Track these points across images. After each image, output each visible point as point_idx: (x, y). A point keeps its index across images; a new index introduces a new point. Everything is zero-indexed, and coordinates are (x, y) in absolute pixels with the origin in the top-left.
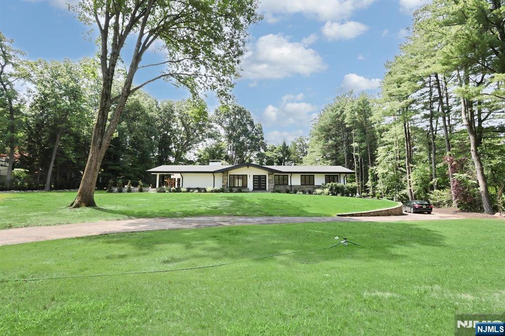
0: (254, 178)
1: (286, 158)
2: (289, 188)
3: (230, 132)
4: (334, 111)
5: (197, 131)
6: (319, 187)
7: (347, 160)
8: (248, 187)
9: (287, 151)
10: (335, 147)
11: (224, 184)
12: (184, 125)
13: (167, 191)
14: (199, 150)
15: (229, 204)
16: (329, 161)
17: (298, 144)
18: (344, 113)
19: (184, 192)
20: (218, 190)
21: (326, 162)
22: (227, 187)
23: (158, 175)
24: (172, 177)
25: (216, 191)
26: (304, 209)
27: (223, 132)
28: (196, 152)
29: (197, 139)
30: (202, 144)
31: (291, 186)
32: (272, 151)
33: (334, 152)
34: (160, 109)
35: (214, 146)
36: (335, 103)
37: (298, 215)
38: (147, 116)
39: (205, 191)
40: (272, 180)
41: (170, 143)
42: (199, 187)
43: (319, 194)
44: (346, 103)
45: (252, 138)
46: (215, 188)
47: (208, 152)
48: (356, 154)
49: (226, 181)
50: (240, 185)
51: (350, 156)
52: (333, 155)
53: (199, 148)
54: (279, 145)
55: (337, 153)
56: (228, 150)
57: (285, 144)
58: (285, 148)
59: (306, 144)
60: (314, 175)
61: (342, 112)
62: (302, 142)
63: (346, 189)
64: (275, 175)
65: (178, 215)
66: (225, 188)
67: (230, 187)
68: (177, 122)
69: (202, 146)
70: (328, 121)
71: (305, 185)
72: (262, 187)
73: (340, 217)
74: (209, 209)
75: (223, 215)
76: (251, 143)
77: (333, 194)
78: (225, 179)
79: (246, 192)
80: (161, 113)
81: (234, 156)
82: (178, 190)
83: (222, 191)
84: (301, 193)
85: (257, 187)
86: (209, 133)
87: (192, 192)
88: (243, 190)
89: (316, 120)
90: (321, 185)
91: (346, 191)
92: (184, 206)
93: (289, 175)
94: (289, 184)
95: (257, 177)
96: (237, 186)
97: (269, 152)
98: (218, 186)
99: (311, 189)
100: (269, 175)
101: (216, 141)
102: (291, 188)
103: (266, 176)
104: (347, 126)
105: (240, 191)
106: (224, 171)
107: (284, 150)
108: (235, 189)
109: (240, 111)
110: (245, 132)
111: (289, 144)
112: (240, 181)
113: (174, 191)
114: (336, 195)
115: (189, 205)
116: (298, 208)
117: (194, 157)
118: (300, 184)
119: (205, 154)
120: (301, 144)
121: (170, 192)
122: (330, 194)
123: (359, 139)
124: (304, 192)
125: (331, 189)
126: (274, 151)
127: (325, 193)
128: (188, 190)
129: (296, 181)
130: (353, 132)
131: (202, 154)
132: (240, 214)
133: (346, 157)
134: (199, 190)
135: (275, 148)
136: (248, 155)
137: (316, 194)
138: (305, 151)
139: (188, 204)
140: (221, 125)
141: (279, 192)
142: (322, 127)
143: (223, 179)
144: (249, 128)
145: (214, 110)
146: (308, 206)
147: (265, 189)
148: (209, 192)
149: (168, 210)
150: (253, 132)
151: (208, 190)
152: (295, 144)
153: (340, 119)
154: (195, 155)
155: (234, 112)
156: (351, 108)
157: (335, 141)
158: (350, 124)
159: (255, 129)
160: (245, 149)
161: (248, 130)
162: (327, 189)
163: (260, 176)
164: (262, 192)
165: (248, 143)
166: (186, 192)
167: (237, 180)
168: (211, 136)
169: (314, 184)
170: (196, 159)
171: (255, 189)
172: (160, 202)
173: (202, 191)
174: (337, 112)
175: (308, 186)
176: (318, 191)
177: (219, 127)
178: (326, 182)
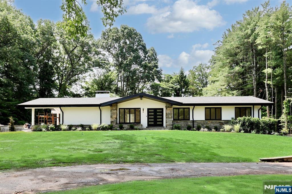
0: (148, 112)
1: (183, 90)
2: (190, 124)
3: (120, 59)
4: (243, 30)
5: (82, 59)
6: (227, 122)
7: (257, 91)
8: (142, 123)
9: (184, 81)
10: (242, 74)
11: (113, 120)
12: (67, 52)
13: (44, 130)
14: (86, 83)
15: (118, 145)
16: (235, 92)
17: (197, 73)
18: (256, 32)
19: (64, 130)
20: (106, 127)
21: (231, 92)
22: (117, 123)
23: (33, 109)
24: (53, 112)
25: (104, 129)
26: (215, 151)
27: (111, 60)
28: (84, 84)
29: (82, 68)
30: (90, 75)
31: (193, 121)
32: (168, 81)
33: (241, 81)
34: (36, 31)
35: (102, 77)
36: (245, 19)
37: (209, 160)
38: (20, 39)
39: (90, 129)
40: (171, 114)
41: (52, 74)
42: (83, 124)
43: (228, 131)
44: (259, 18)
45: (145, 67)
46: (102, 125)
47: (97, 84)
48: (269, 82)
49: (115, 116)
50: (132, 121)
51: (260, 85)
52: (239, 85)
53: (86, 80)
54: (176, 74)
55: (245, 83)
56: (118, 81)
57: (182, 73)
58: (182, 78)
59: (206, 73)
60: (221, 108)
61: (253, 31)
62: (201, 72)
63: (263, 125)
64: (174, 108)
65: (45, 164)
66: (114, 124)
67: (120, 123)
68: (58, 49)
69: (89, 77)
70: (235, 43)
71: (210, 119)
72: (158, 123)
73: (266, 163)
74: (91, 153)
75: (109, 162)
76: (145, 72)
77: (246, 131)
78: (114, 113)
79: (139, 129)
80: (37, 36)
81: (125, 88)
82: (57, 128)
83: (110, 128)
84: (206, 129)
85: (153, 123)
86: (96, 62)
87: (74, 130)
88: (135, 127)
89: (220, 43)
90: (230, 119)
91: (262, 127)
92: (59, 149)
93: (191, 108)
94: (191, 119)
95: (153, 111)
96: (128, 122)
97: (164, 83)
98: (106, 122)
99: (218, 125)
100: (167, 107)
101: (104, 70)
102: (193, 124)
103: (162, 109)
104: (260, 47)
105: (132, 128)
106: (112, 104)
107: (181, 80)
108: (125, 126)
109: (131, 34)
110: (137, 59)
111: (186, 73)
112: (132, 116)
113: (52, 129)
114: (250, 132)
115: (66, 148)
116: (207, 150)
117: (81, 90)
118: (204, 119)
119: (93, 86)
120: (200, 73)
121: (48, 130)
122: (243, 131)
123: (273, 63)
124: (210, 129)
125: (243, 125)
126: (170, 82)
127: (236, 129)
128: (70, 127)
129: (199, 115)
130: (266, 55)
131: (90, 87)
132: (131, 159)
133: (255, 87)
134: (83, 127)
135: (171, 78)
136: (140, 87)
137: (224, 131)
138: (204, 82)
139: (65, 145)
140: (109, 52)
141: (178, 128)
142: (228, 50)
143: (111, 114)
144: (141, 54)
145: (101, 33)
146: (219, 147)
147: (162, 125)
148: (95, 130)
149: (34, 156)
150: (146, 59)
151: (93, 127)
152: (193, 74)
153: (250, 40)
154: (82, 88)
155: (124, 35)
156: (266, 24)
157: (243, 67)
158: (263, 45)
159: (148, 56)
160: (138, 80)
161: (140, 57)
162: (238, 124)
163: (155, 110)
164: (158, 129)
165: (140, 72)
166: (67, 130)
167: (128, 115)
168: (98, 65)
169: (221, 119)
170: (83, 92)
171: (149, 126)
172: (31, 143)
173: (87, 129)
174: (247, 31)
175: (214, 121)
176: (227, 127)
177: (107, 53)
178: (236, 116)
